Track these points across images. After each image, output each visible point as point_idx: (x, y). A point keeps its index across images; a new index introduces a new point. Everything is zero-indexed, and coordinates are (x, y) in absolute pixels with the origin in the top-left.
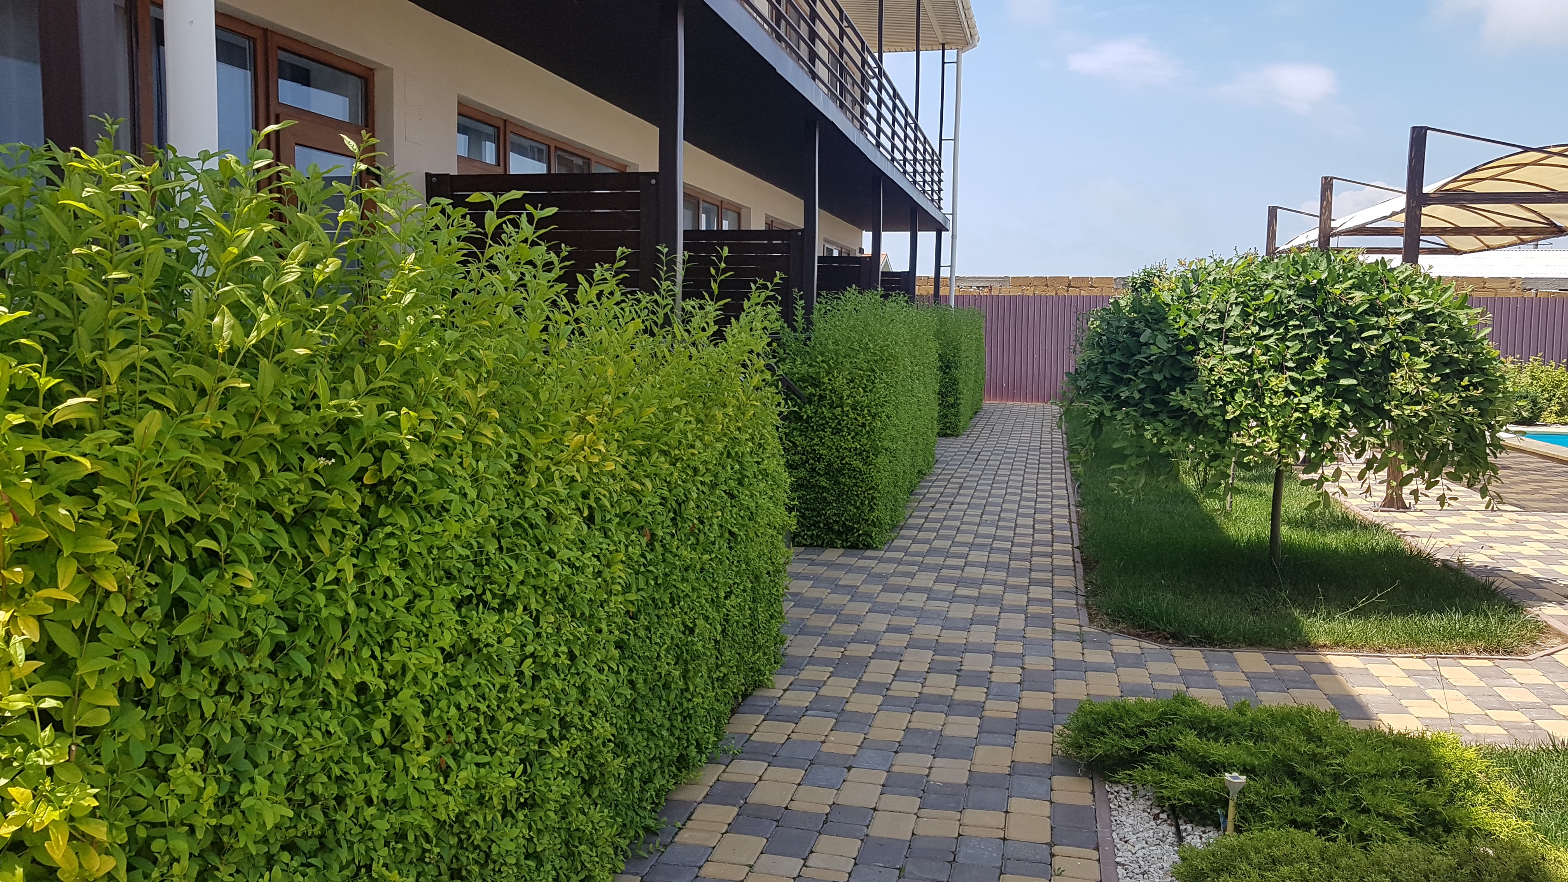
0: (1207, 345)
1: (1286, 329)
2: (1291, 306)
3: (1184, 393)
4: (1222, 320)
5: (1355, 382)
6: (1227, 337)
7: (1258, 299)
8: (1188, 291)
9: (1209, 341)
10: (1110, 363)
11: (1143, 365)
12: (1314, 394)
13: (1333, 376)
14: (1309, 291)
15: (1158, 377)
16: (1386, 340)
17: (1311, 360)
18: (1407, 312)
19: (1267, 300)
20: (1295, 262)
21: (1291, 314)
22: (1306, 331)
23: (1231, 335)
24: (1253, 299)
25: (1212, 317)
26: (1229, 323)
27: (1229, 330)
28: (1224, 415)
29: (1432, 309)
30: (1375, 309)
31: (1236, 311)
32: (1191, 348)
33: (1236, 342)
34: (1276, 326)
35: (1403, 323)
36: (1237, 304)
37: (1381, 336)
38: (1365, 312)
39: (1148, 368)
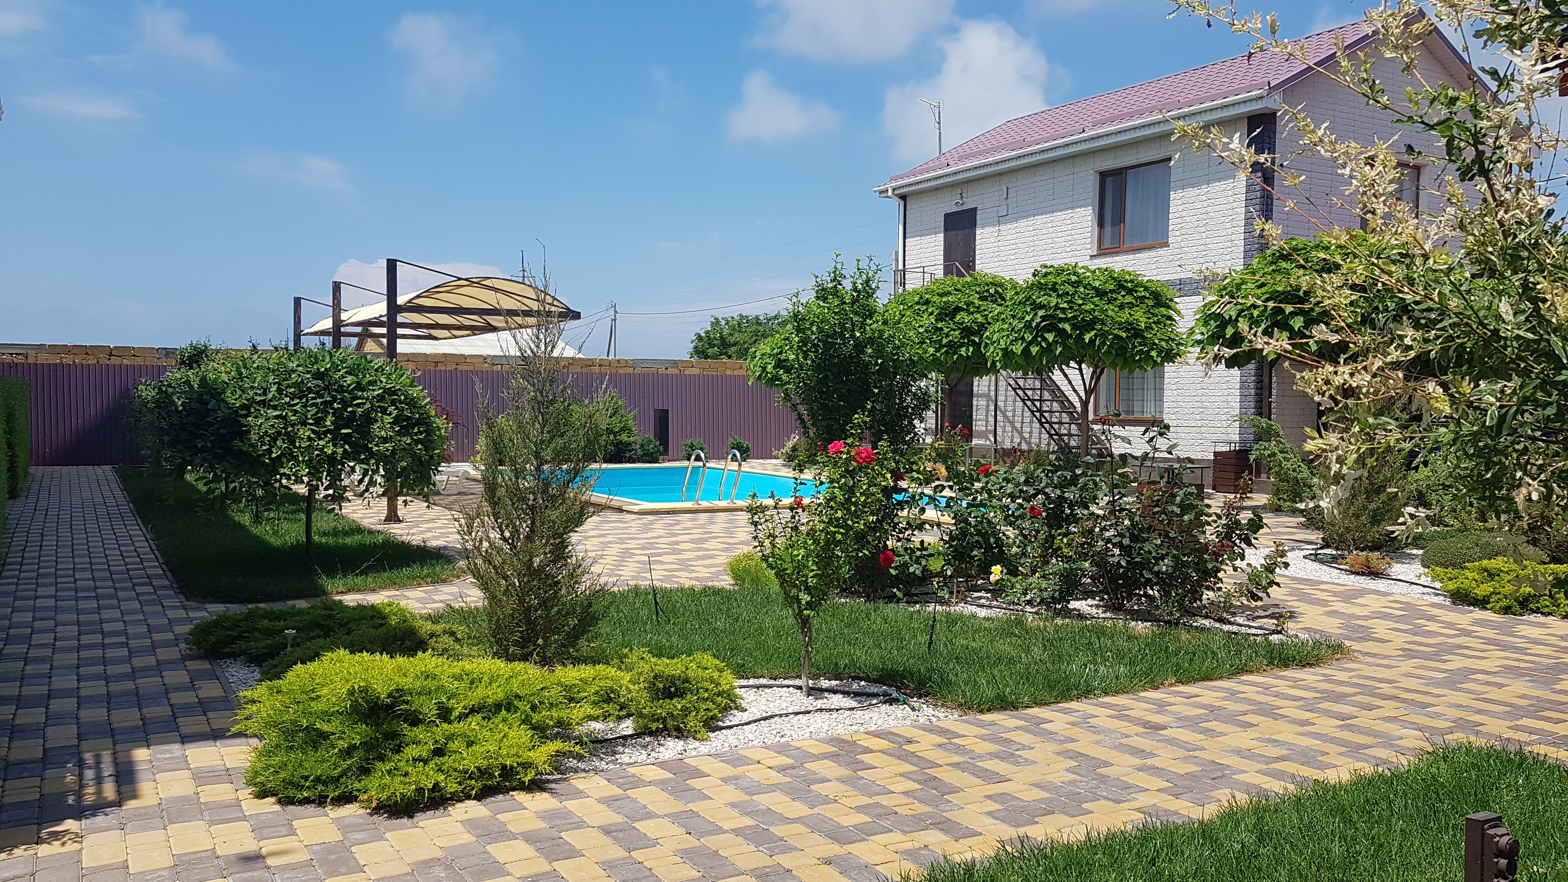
0: (256, 410)
1: (307, 400)
2: (309, 385)
3: (243, 442)
4: (265, 394)
5: (350, 431)
6: (269, 405)
7: (287, 380)
8: (240, 374)
9: (257, 408)
10: (187, 423)
11: (212, 424)
12: (327, 439)
13: (337, 427)
14: (318, 375)
15: (222, 431)
16: (368, 406)
17: (323, 419)
18: (379, 389)
19: (294, 381)
20: (311, 356)
21: (309, 390)
22: (319, 401)
23: (272, 403)
24: (285, 380)
25: (258, 392)
26: (270, 396)
27: (270, 400)
28: (270, 455)
29: (394, 387)
30: (359, 387)
31: (274, 388)
32: (244, 412)
33: (275, 408)
34: (301, 398)
35: (378, 395)
36: (274, 384)
37: (364, 404)
38: (354, 388)
39: (216, 426)
